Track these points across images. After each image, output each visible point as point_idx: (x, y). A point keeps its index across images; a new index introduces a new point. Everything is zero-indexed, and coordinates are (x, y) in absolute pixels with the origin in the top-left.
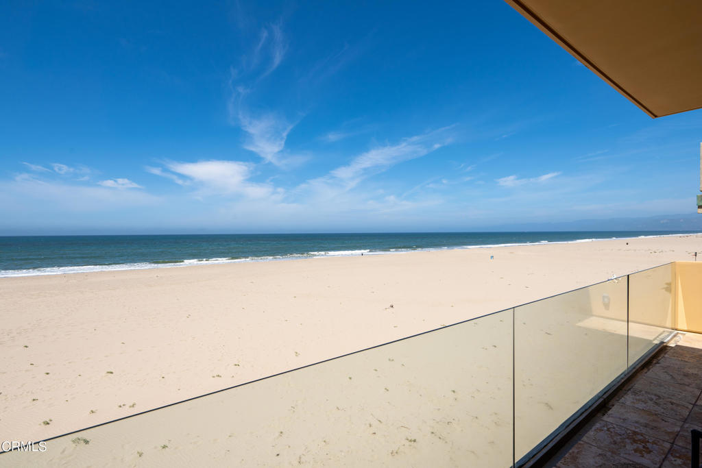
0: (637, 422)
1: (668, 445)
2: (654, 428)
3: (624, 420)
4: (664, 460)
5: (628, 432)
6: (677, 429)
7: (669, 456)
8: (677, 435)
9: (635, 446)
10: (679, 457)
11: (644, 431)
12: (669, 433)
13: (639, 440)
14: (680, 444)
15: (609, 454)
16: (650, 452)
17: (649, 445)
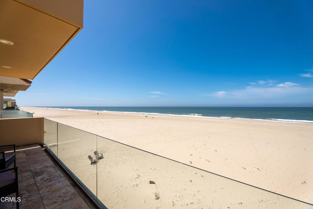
0: (55, 184)
1: (38, 185)
2: (48, 187)
3: (59, 182)
4: (35, 181)
5: (53, 180)
6: (41, 192)
7: (35, 183)
8: (38, 190)
9: (46, 179)
10: (32, 184)
11: (49, 183)
12: (42, 189)
13: (47, 180)
14: (35, 188)
15: (49, 173)
16: (41, 180)
17: (43, 181)
